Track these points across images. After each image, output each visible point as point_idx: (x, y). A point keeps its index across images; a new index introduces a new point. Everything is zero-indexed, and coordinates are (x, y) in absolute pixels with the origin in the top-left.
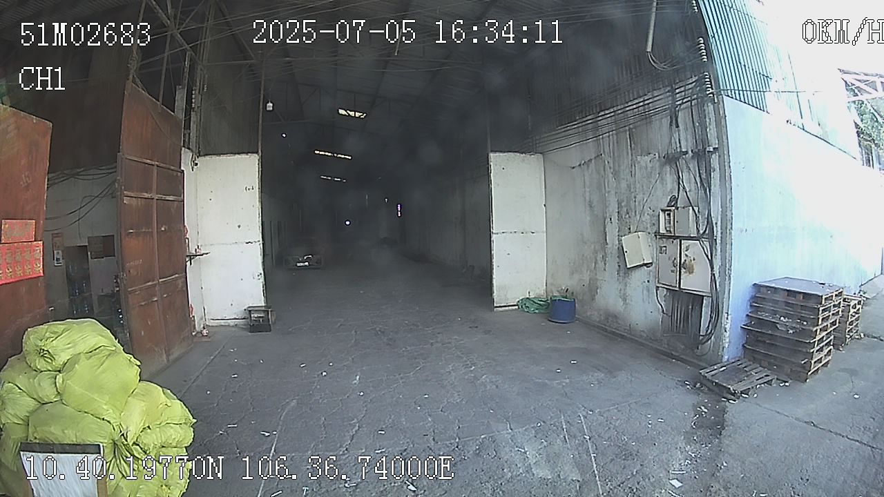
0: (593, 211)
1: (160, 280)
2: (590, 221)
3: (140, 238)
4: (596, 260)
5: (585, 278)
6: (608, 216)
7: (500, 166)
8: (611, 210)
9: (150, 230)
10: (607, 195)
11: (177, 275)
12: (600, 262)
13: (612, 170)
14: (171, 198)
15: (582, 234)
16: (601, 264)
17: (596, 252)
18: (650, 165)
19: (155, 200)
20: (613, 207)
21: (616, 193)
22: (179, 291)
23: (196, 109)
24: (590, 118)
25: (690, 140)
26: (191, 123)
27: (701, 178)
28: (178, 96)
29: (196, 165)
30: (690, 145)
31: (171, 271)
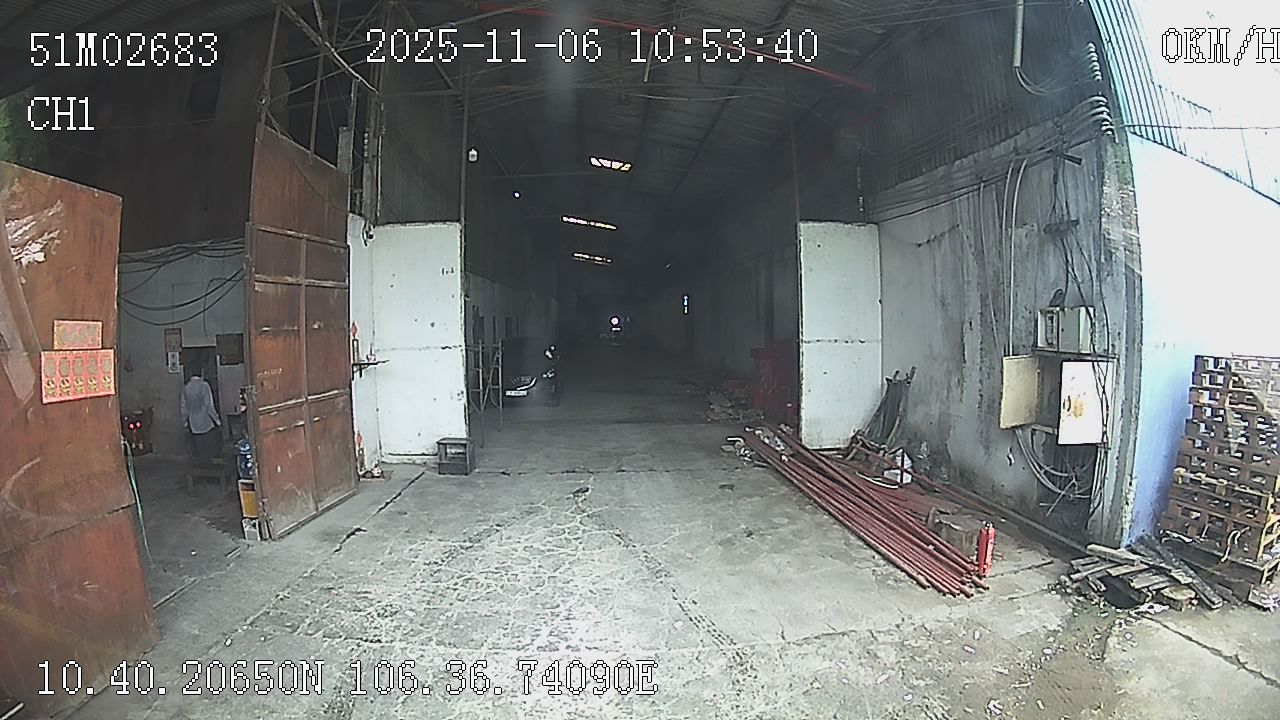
0: (946, 311)
1: (309, 398)
2: (942, 326)
3: (281, 339)
4: (950, 386)
5: (933, 413)
6: (967, 319)
7: (815, 242)
8: (971, 311)
9: (296, 328)
10: (965, 286)
11: (336, 392)
12: (954, 389)
13: (973, 249)
14: (329, 284)
15: (930, 346)
16: (956, 392)
17: (949, 373)
18: (1026, 242)
19: (303, 287)
20: (974, 306)
21: (979, 284)
22: (338, 413)
23: (371, 159)
24: (941, 170)
25: (1081, 203)
26: (364, 179)
27: (1098, 262)
28: (342, 142)
29: (371, 237)
30: (1082, 211)
31: (327, 385)
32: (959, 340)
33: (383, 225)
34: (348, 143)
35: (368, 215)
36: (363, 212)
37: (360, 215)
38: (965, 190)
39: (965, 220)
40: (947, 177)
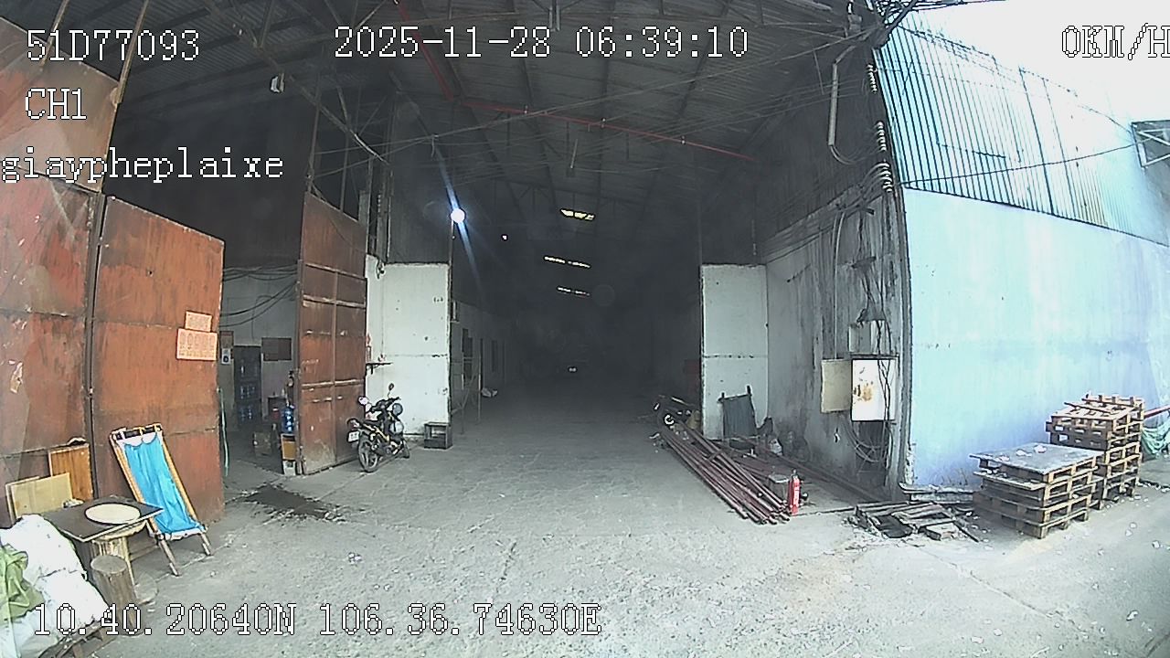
1: (337, 382)
2: (802, 343)
3: (318, 340)
4: (806, 387)
5: (797, 409)
6: (815, 336)
7: (714, 280)
8: (817, 329)
9: (329, 334)
11: (354, 380)
12: (809, 389)
14: (352, 304)
15: (796, 358)
17: (806, 378)
19: (335, 306)
20: (819, 325)
21: (821, 309)
22: (355, 396)
23: (382, 214)
24: (801, 222)
25: (877, 244)
26: (378, 229)
27: (886, 286)
28: (362, 201)
29: (382, 272)
30: (878, 249)
31: (349, 376)
32: (810, 351)
33: (391, 263)
34: (367, 202)
35: (381, 256)
36: (377, 253)
37: (375, 256)
38: (814, 237)
39: (814, 260)
40: (804, 226)
